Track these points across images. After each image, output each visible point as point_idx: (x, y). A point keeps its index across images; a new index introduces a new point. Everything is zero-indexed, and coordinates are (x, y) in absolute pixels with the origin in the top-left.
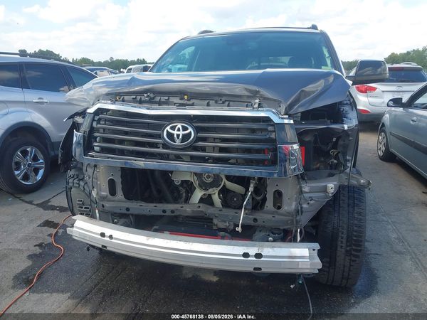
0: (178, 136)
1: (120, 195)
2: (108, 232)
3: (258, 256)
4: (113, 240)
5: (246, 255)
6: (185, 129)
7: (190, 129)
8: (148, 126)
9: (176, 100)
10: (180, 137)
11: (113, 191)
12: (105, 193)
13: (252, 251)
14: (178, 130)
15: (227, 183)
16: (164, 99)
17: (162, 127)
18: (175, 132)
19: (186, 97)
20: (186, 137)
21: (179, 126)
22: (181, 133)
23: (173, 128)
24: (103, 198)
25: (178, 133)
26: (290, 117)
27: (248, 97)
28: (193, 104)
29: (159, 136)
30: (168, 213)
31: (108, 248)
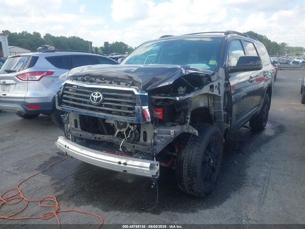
1: (79, 128)
3: (125, 164)
4: (69, 149)
5: (120, 163)
6: (99, 95)
7: (101, 95)
8: (86, 93)
9: (98, 80)
10: (96, 99)
11: (76, 126)
12: (73, 126)
13: (123, 161)
14: (96, 96)
16: (93, 79)
17: (90, 94)
18: (94, 97)
19: (103, 79)
20: (99, 99)
21: (97, 93)
22: (97, 97)
23: (94, 95)
24: (73, 129)
26: (146, 91)
28: (105, 83)
29: (88, 98)
30: (97, 139)
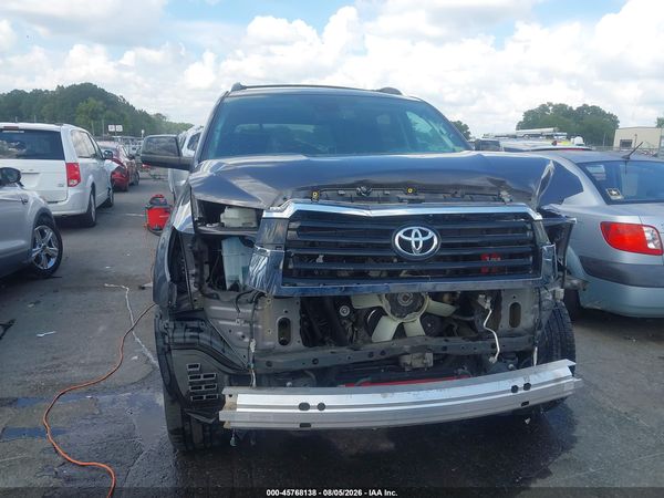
0: (417, 243)
1: (296, 341)
2: (313, 399)
3: (527, 386)
4: (326, 411)
7: (431, 234)
10: (421, 245)
12: (272, 342)
13: (520, 383)
14: (416, 236)
15: (433, 303)
16: (383, 194)
18: (412, 239)
19: (410, 191)
21: (415, 230)
22: (421, 239)
23: (408, 234)
25: (417, 239)
27: (492, 189)
29: (390, 246)
31: (313, 426)
